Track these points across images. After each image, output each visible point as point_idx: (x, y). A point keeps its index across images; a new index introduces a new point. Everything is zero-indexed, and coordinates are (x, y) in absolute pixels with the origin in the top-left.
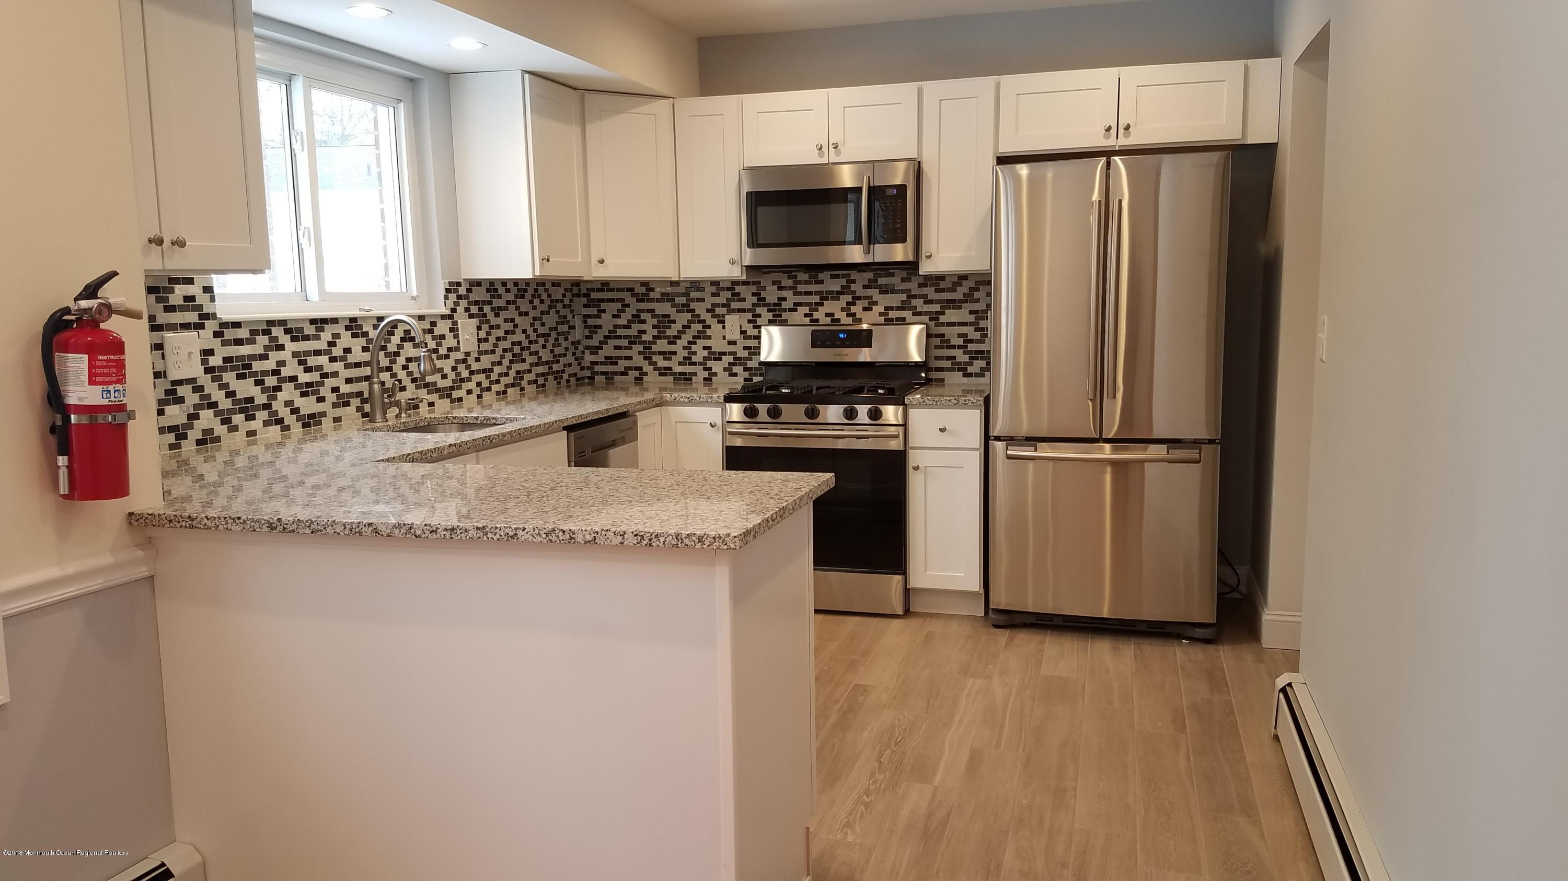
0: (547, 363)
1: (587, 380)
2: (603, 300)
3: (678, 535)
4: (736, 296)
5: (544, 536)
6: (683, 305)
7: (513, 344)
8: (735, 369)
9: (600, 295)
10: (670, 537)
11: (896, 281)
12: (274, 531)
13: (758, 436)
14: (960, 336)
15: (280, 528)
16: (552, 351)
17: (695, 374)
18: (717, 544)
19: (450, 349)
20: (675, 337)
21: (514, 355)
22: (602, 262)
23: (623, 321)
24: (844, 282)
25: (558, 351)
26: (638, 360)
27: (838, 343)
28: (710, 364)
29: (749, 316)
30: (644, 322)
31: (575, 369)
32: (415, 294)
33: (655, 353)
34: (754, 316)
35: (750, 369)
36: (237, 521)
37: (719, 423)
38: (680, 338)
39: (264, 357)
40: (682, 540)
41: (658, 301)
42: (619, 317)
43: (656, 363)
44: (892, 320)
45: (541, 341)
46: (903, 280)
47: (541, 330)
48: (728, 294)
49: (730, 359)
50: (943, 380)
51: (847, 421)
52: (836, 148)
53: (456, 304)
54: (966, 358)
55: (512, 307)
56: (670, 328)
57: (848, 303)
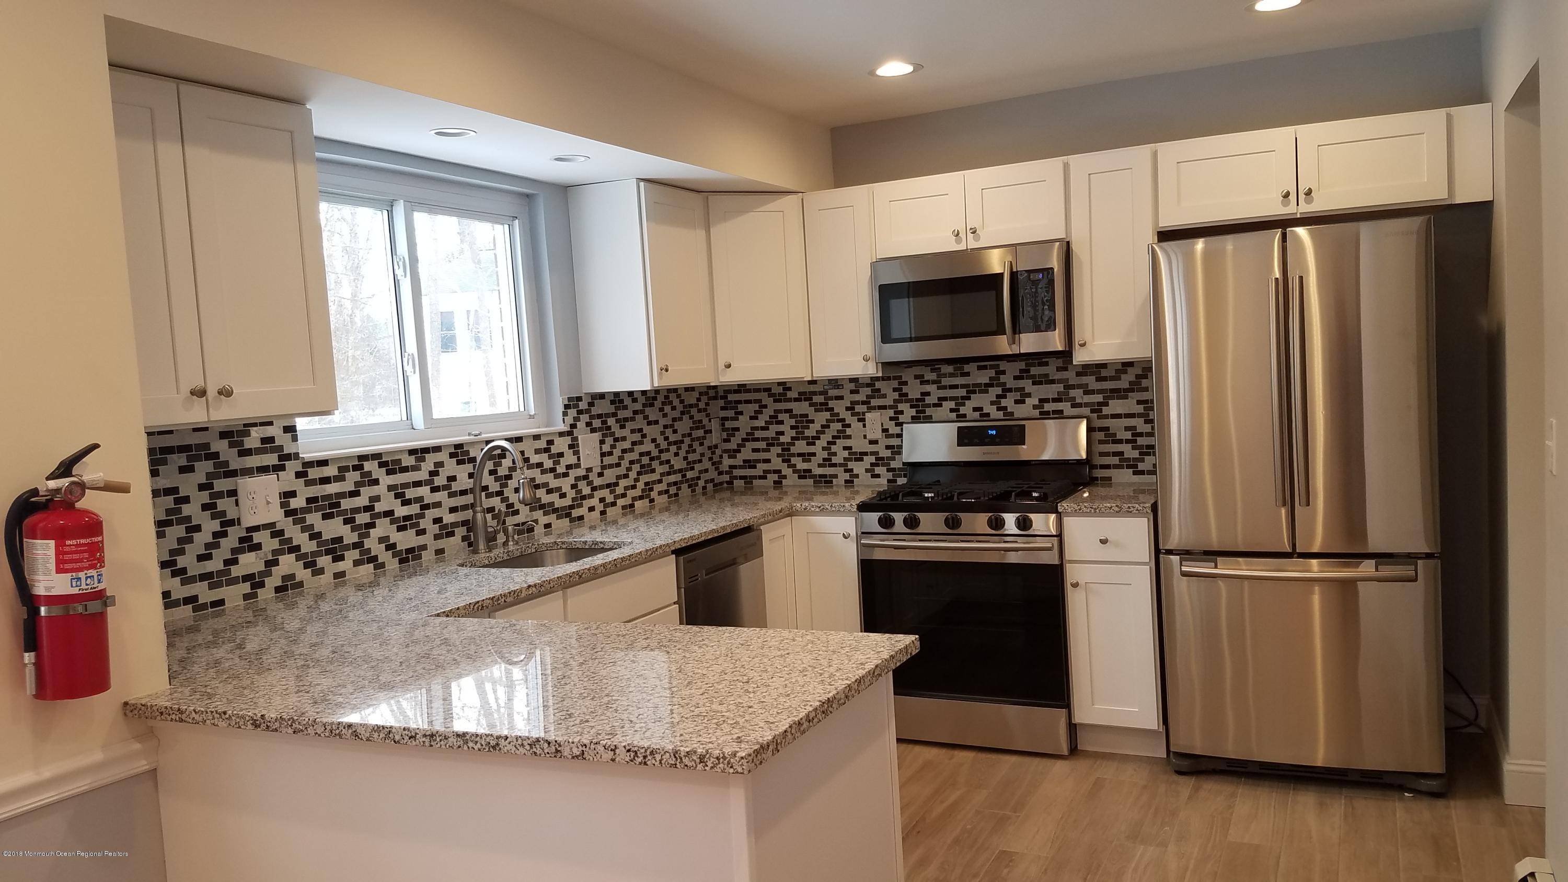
0: (680, 471)
1: (725, 485)
2: (740, 402)
3: (677, 752)
4: (876, 393)
5: (528, 747)
6: (821, 404)
7: (641, 454)
8: (878, 470)
9: (737, 397)
10: (668, 754)
11: (1050, 370)
12: (259, 729)
13: (895, 549)
14: (1127, 429)
15: (263, 726)
16: (685, 458)
17: (836, 476)
18: (721, 765)
19: (569, 467)
20: (813, 438)
21: (642, 467)
22: (729, 366)
23: (760, 423)
24: (992, 373)
25: (691, 457)
26: (777, 463)
27: (987, 440)
28: (851, 465)
29: (891, 413)
30: (782, 422)
31: (712, 474)
32: (532, 413)
33: (793, 455)
34: (896, 413)
35: (893, 470)
36: (224, 717)
37: (853, 533)
38: (819, 438)
39: (355, 494)
40: (681, 759)
41: (796, 400)
42: (756, 418)
43: (795, 466)
44: (1048, 413)
45: (673, 449)
46: (1059, 369)
47: (673, 438)
48: (868, 391)
49: (872, 459)
50: (1110, 479)
51: (993, 532)
52: (974, 233)
53: (576, 419)
54: (1135, 454)
55: (639, 417)
56: (808, 428)
57: (998, 396)
